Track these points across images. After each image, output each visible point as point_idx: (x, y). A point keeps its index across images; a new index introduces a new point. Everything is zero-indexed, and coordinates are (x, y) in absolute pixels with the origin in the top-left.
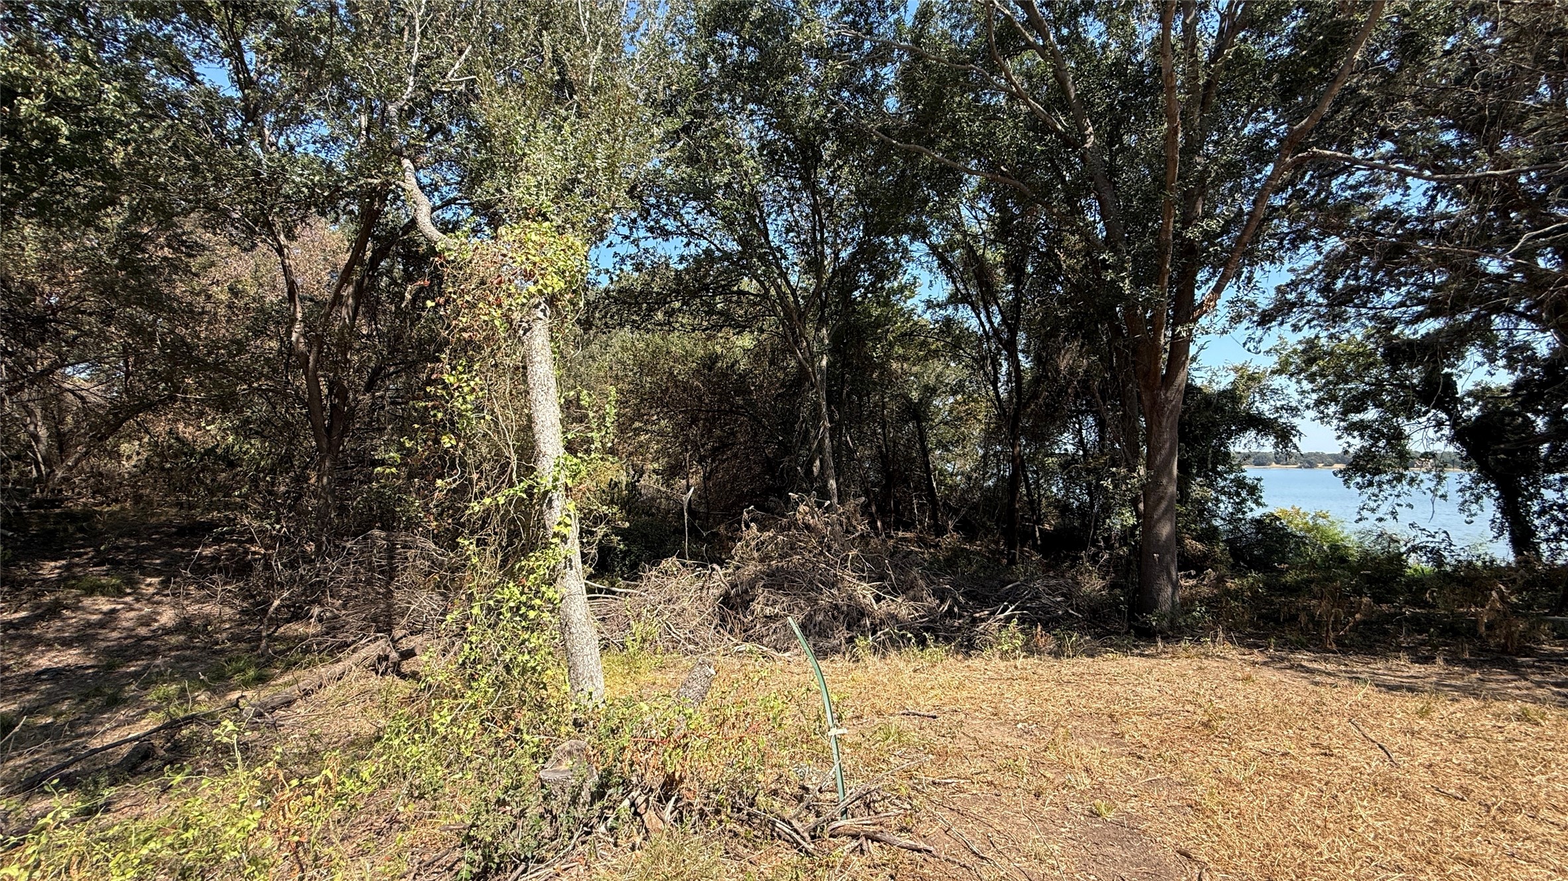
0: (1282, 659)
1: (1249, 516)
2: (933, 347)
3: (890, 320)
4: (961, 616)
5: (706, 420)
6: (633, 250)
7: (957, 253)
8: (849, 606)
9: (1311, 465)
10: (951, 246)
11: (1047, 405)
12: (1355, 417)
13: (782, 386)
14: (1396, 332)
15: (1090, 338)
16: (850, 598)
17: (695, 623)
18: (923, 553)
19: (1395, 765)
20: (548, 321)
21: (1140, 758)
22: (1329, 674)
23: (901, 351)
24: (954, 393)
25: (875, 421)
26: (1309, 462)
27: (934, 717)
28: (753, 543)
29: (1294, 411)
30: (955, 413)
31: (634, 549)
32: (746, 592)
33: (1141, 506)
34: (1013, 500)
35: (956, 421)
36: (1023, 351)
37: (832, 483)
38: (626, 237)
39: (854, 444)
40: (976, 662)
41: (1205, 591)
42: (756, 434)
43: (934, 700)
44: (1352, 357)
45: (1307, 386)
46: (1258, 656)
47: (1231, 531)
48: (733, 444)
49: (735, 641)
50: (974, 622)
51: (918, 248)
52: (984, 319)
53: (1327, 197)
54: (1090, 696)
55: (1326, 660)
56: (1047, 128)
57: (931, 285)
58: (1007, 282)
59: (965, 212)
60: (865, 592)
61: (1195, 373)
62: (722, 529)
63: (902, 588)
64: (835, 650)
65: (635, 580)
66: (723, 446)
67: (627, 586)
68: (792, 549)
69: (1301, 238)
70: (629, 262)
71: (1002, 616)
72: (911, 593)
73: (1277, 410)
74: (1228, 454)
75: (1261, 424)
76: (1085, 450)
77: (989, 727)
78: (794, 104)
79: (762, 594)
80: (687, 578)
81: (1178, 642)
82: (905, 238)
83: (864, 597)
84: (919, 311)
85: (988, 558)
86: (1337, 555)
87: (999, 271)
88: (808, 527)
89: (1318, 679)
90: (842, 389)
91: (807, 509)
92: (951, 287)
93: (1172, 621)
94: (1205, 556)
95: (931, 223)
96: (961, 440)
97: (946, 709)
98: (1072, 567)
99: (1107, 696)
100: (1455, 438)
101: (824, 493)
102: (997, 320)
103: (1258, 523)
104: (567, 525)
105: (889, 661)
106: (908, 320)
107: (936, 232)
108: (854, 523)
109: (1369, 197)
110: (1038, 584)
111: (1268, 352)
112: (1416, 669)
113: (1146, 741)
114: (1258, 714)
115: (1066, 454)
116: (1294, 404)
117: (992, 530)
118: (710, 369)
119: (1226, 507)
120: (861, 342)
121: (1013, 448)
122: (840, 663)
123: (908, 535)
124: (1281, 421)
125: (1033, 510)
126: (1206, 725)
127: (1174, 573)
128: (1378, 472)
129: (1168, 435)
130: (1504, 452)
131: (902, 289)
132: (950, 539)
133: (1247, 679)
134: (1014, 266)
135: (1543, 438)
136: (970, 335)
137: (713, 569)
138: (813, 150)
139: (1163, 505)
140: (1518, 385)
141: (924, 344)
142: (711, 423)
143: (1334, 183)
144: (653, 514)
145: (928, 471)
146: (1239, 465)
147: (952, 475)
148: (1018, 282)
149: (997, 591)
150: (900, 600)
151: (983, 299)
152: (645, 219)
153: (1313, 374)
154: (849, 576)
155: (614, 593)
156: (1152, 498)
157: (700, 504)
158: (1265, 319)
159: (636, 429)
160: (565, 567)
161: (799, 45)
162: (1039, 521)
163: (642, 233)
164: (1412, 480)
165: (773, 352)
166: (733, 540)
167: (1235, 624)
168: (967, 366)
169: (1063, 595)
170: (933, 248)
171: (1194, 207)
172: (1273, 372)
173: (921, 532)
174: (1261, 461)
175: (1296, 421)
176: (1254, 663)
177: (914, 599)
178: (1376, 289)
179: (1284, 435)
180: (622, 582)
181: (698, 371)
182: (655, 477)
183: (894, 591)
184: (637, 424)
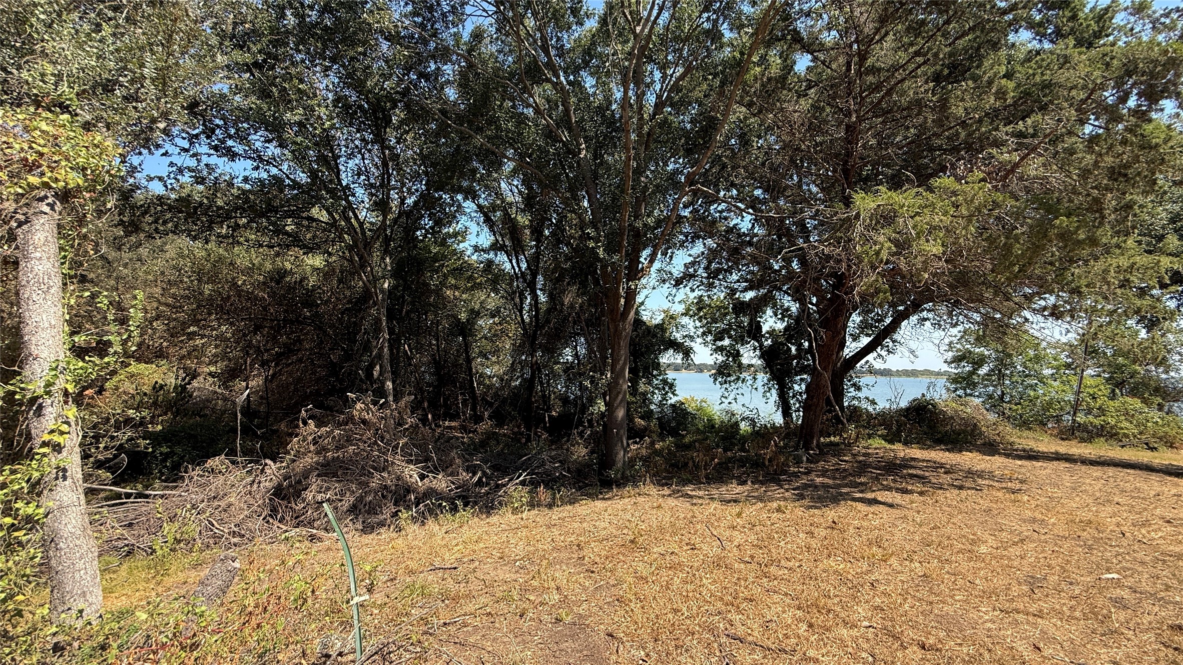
0: (679, 491)
1: (669, 402)
2: (478, 281)
3: (446, 257)
4: (488, 484)
5: (271, 328)
6: (192, 163)
7: (498, 214)
8: (396, 485)
9: (701, 371)
10: (494, 208)
11: (556, 329)
12: (719, 343)
13: (349, 302)
14: (737, 296)
15: (583, 285)
16: (399, 478)
17: (242, 517)
18: (463, 438)
19: (724, 549)
20: (57, 217)
21: (593, 572)
22: (700, 497)
23: (453, 282)
24: (493, 316)
25: (430, 335)
26: (700, 368)
27: (455, 568)
28: (310, 438)
29: (692, 338)
30: (493, 331)
31: (178, 450)
32: (299, 482)
33: (608, 398)
34: (530, 395)
35: (495, 337)
36: (540, 289)
37: (389, 385)
38: (186, 150)
39: (411, 352)
40: (494, 519)
41: (644, 452)
42: (322, 342)
43: (456, 555)
44: (719, 308)
45: (698, 324)
46: (666, 491)
47: (660, 412)
48: (298, 350)
49: (285, 528)
50: (498, 487)
51: (469, 206)
52: (515, 264)
53: (708, 216)
54: (567, 533)
55: (699, 489)
56: (557, 139)
57: (478, 235)
58: (531, 240)
59: (503, 185)
60: (411, 473)
61: (643, 313)
62: (283, 426)
63: (444, 466)
64: (382, 524)
65: (174, 481)
66: (288, 350)
67: (166, 488)
68: (347, 441)
69: (696, 237)
70: (187, 174)
71: (517, 481)
72: (450, 470)
73: (684, 337)
74: (659, 364)
75: (676, 346)
76: (579, 361)
77: (496, 569)
78: (364, 71)
79: (315, 483)
80: (236, 476)
81: (625, 487)
82: (460, 197)
83: (411, 476)
84: (468, 253)
85: (512, 438)
86: (711, 424)
87: (526, 231)
88: (364, 422)
89: (694, 501)
90: (402, 308)
91: (362, 406)
92: (493, 238)
93: (623, 474)
94: (646, 429)
95: (480, 189)
96: (496, 352)
97: (465, 560)
98: (568, 441)
99: (577, 531)
100: (762, 357)
101: (380, 392)
102: (524, 266)
103: (673, 406)
104: (62, 433)
105: (427, 527)
106: (459, 259)
107: (483, 196)
108: (405, 417)
109: (726, 218)
110: (544, 456)
111: (680, 302)
112: (740, 489)
113: (597, 560)
114: (661, 529)
115: (567, 363)
116: (692, 334)
117: (515, 418)
118: (278, 282)
119: (657, 398)
120: (420, 272)
121: (532, 358)
122: (385, 534)
123: (453, 424)
124: (686, 344)
125: (545, 403)
126: (632, 542)
127: (625, 442)
128: (729, 375)
129: (624, 352)
130: (780, 364)
131: (456, 234)
132: (484, 426)
133: (659, 507)
134: (536, 229)
135: (795, 357)
136: (504, 275)
137: (266, 464)
138: (383, 114)
139: (620, 397)
140: (786, 329)
141: (470, 278)
142: (277, 330)
143: (712, 208)
144: (205, 415)
145: (471, 375)
146: (665, 371)
147: (490, 377)
148: (538, 241)
149: (515, 463)
150: (440, 477)
151: (514, 249)
152: (208, 137)
153: (701, 317)
154: (399, 460)
155: (147, 496)
156: (615, 393)
157: (261, 404)
158: (678, 282)
159: (189, 334)
160: (57, 478)
161: (369, 24)
162: (549, 409)
163: (204, 149)
164: (743, 380)
165: (342, 272)
166: (291, 435)
167: (657, 472)
168: (502, 297)
169: (560, 462)
170: (479, 206)
171: (640, 209)
172: (682, 314)
173: (464, 421)
174: (677, 368)
175: (693, 344)
176: (664, 496)
177: (452, 474)
178: (729, 271)
179: (687, 352)
180: (157, 484)
181: (264, 283)
182: (211, 380)
183: (435, 470)
184: (192, 329)
